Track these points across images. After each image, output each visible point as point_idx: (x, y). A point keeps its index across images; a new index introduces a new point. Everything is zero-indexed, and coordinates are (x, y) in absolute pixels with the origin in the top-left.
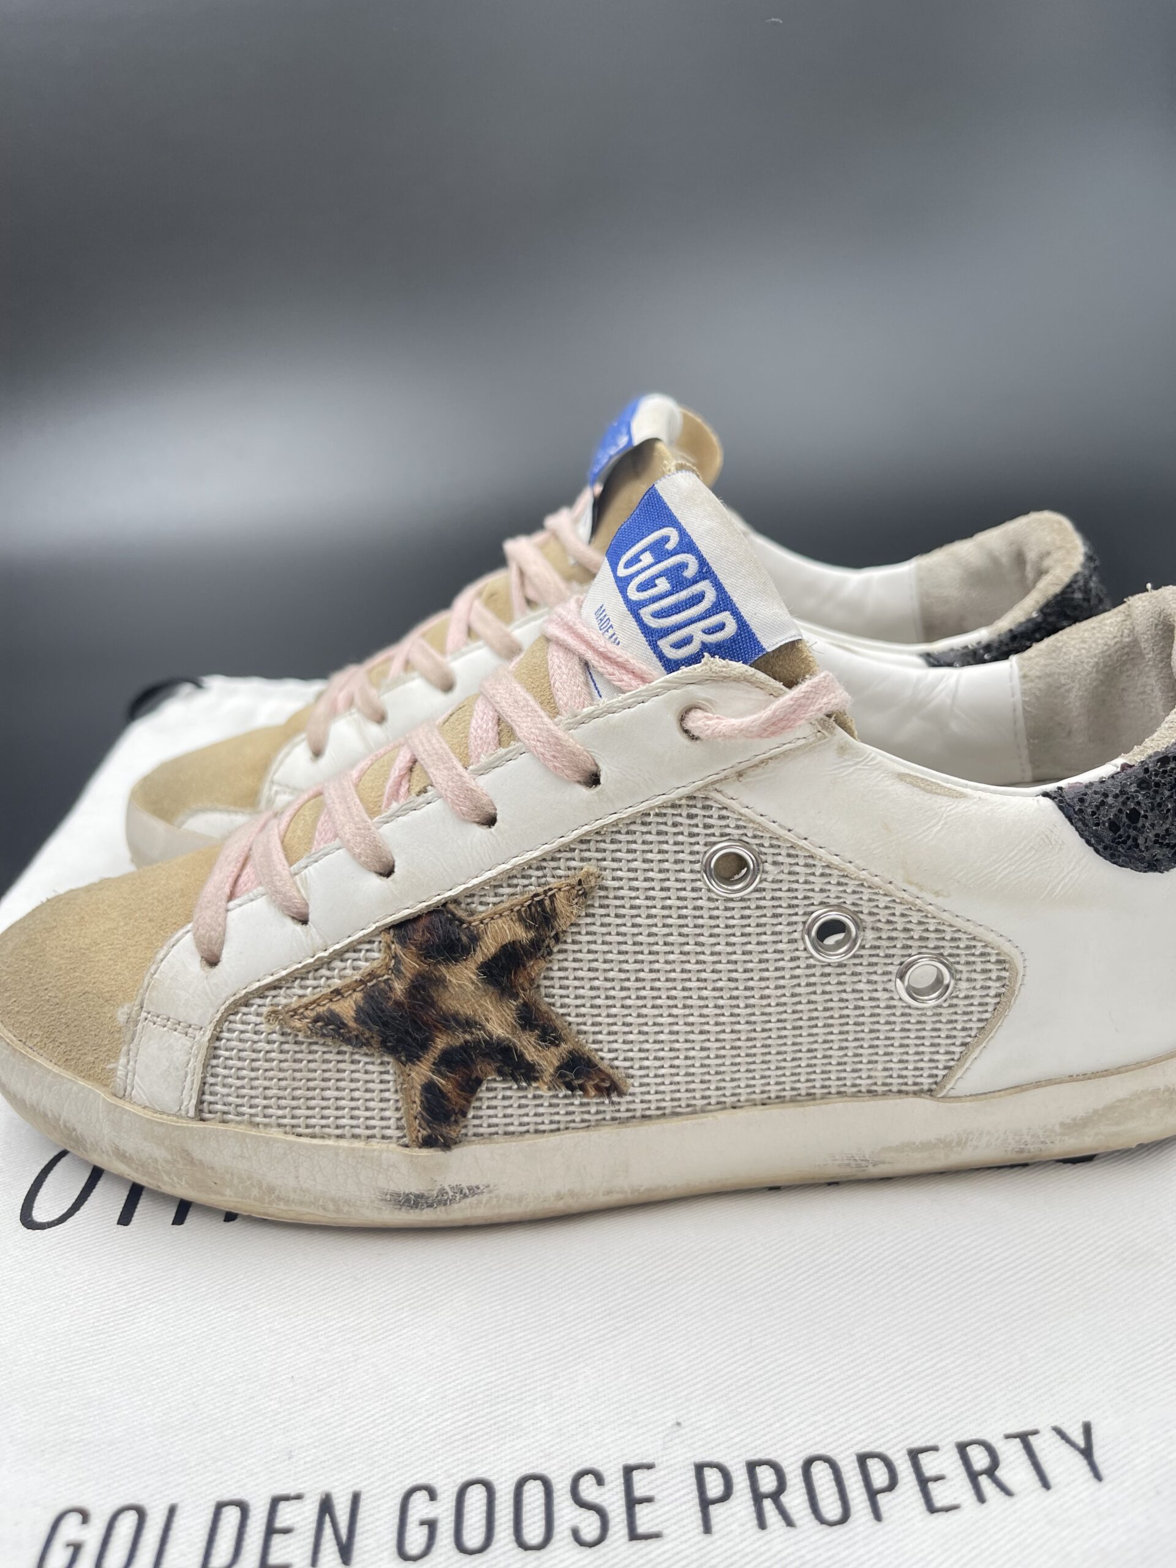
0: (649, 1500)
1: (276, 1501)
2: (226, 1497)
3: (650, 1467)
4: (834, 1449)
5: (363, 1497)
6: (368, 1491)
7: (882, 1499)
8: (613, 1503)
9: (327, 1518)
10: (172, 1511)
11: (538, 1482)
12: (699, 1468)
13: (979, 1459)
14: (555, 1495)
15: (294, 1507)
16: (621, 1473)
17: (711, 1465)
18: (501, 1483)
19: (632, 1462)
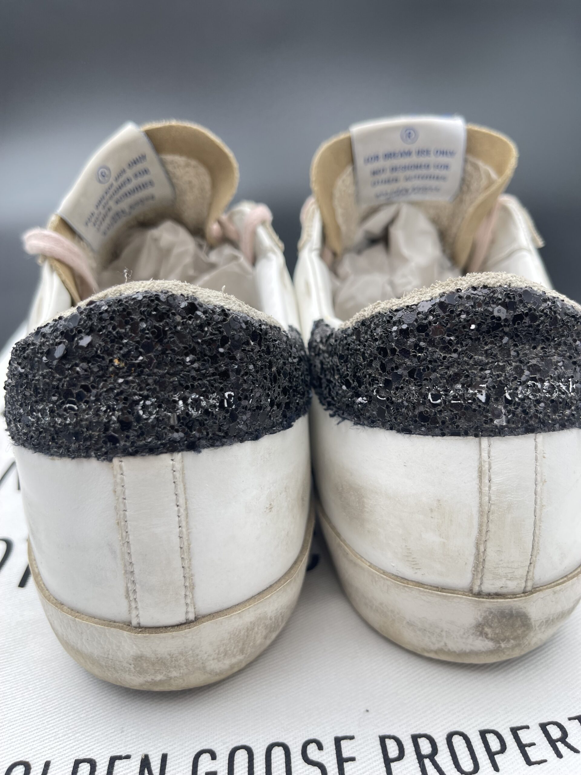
0: (353, 759)
1: (113, 760)
2: (81, 757)
3: (352, 738)
4: (465, 728)
5: (168, 757)
6: (172, 754)
7: (497, 758)
8: (329, 762)
9: (146, 771)
11: (281, 748)
12: (383, 739)
13: (555, 733)
14: (292, 756)
15: (125, 764)
16: (333, 742)
17: (390, 737)
18: (257, 749)
19: (340, 735)
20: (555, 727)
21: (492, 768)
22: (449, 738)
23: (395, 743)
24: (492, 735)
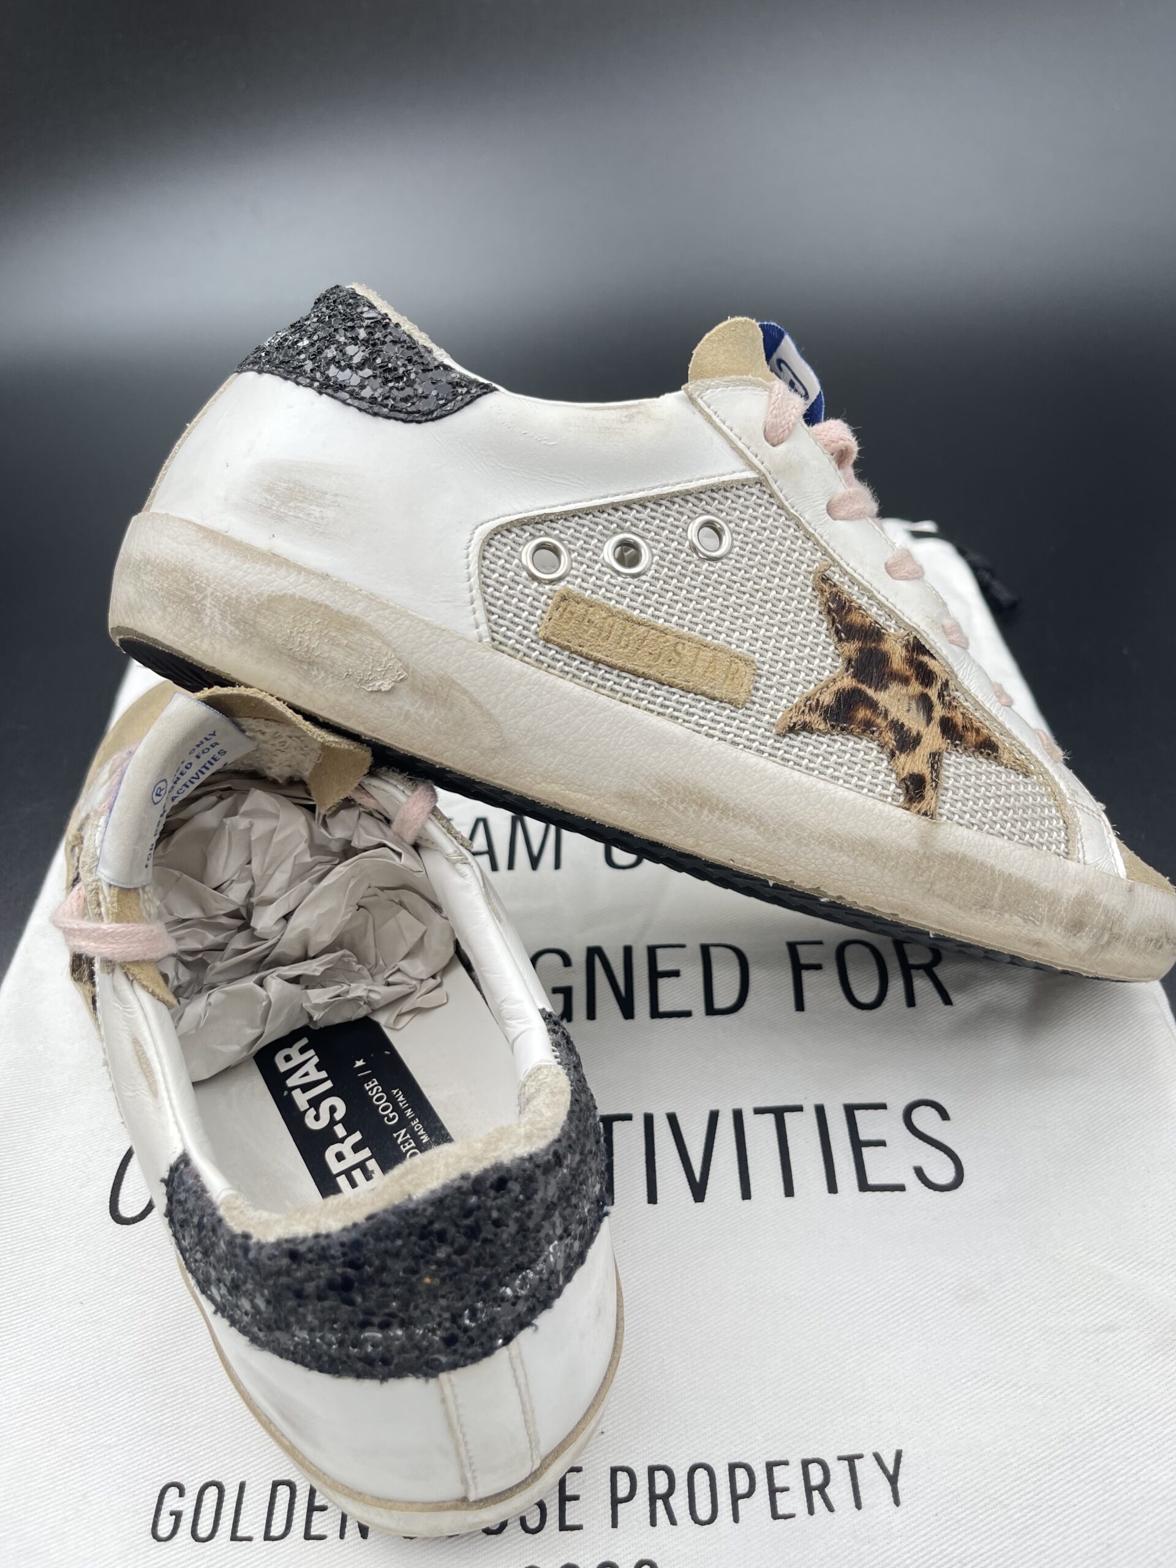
0: (577, 1498)
3: (579, 1469)
4: (714, 1459)
7: (741, 1503)
8: (551, 1500)
12: (615, 1472)
13: (816, 1476)
17: (624, 1469)
20: (819, 1466)
21: (732, 1518)
22: (692, 1472)
23: (629, 1478)
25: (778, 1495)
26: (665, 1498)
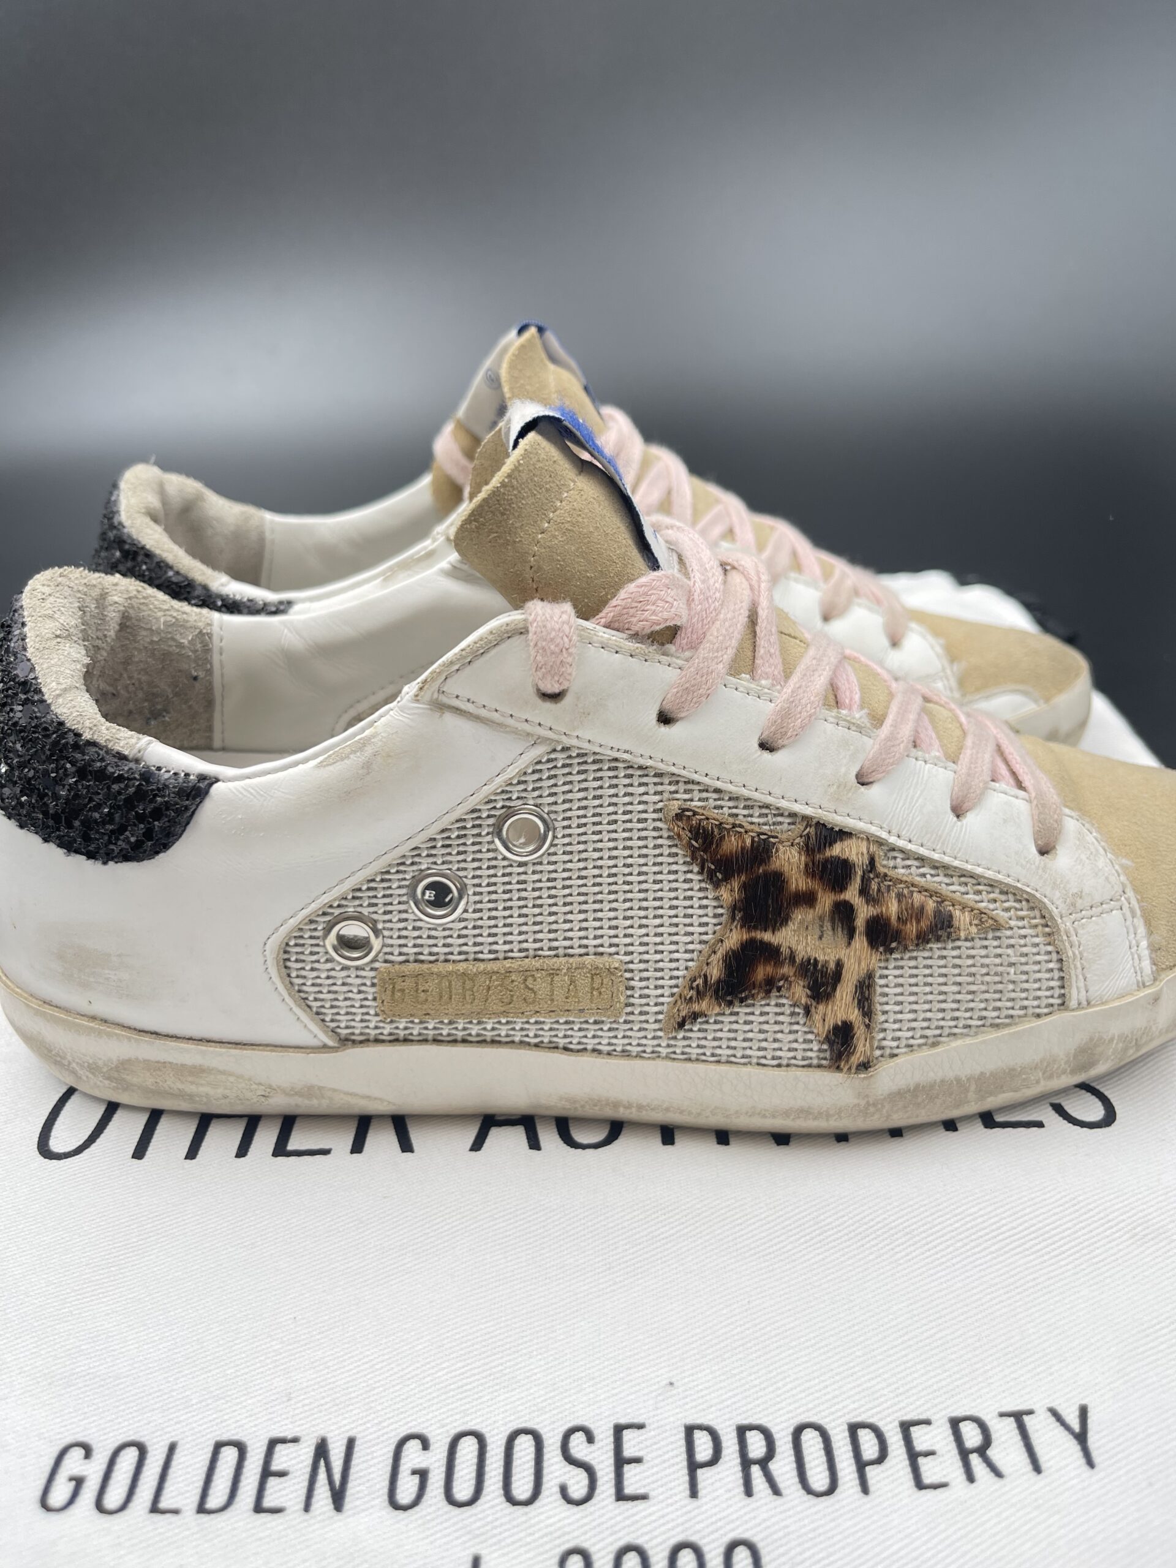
0: (638, 1460)
1: (273, 1443)
2: (225, 1437)
3: (640, 1427)
4: (826, 1417)
5: (357, 1443)
6: (363, 1437)
7: (870, 1471)
8: (602, 1462)
9: (322, 1463)
10: (172, 1448)
11: (530, 1437)
12: (690, 1430)
13: (972, 1436)
14: (545, 1450)
15: (292, 1450)
16: (612, 1432)
17: (701, 1428)
18: (493, 1436)
19: (623, 1421)
20: (975, 1425)
21: (859, 1489)
22: (798, 1432)
23: (709, 1438)
24: (867, 1430)
25: (921, 1461)
26: (764, 1463)
